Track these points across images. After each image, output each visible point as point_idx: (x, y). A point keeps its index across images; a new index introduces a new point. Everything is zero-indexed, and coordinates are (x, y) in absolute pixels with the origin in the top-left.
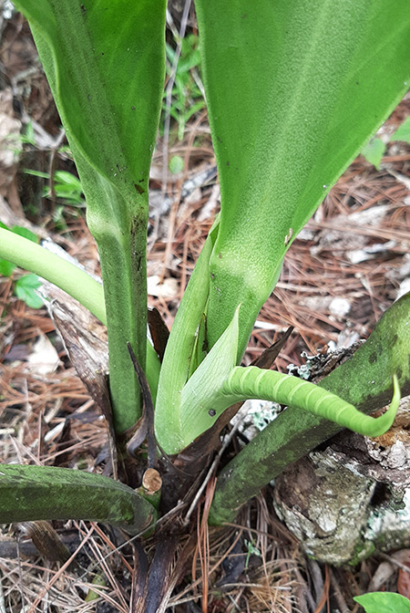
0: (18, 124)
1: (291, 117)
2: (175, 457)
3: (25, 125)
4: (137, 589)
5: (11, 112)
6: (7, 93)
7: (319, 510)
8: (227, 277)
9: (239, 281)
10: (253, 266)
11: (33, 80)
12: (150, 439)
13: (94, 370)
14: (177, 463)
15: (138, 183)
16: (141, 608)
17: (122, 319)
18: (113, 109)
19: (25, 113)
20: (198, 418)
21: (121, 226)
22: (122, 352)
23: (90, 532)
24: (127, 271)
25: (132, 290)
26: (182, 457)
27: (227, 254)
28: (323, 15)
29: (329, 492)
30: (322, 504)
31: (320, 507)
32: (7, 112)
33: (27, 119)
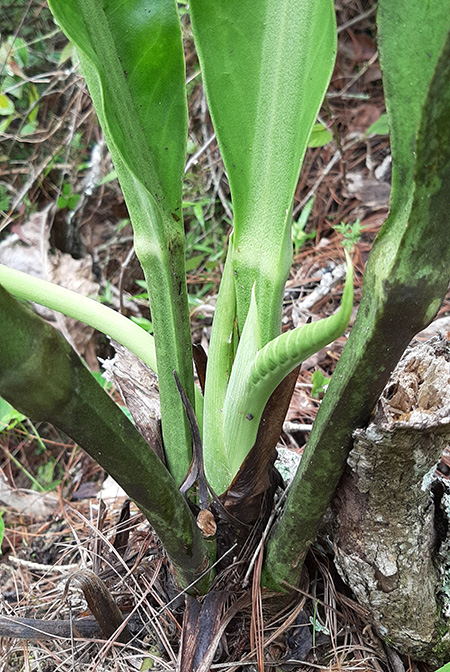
0: (98, 287)
1: (273, 119)
2: (225, 497)
3: (103, 288)
4: (189, 627)
5: (91, 276)
6: (87, 260)
7: (374, 547)
8: (247, 271)
9: (256, 273)
10: (265, 254)
11: (112, 249)
12: (201, 482)
13: (148, 415)
14: (227, 503)
15: (174, 212)
16: (192, 646)
17: (168, 346)
18: (150, 149)
19: (103, 278)
20: (240, 432)
21: (160, 241)
22: (171, 385)
23: (144, 595)
24: (168, 289)
25: (174, 311)
26: (232, 494)
27: (243, 247)
28: (281, 39)
29: (379, 518)
30: (376, 538)
31: (374, 541)
32: (87, 277)
33: (105, 283)
